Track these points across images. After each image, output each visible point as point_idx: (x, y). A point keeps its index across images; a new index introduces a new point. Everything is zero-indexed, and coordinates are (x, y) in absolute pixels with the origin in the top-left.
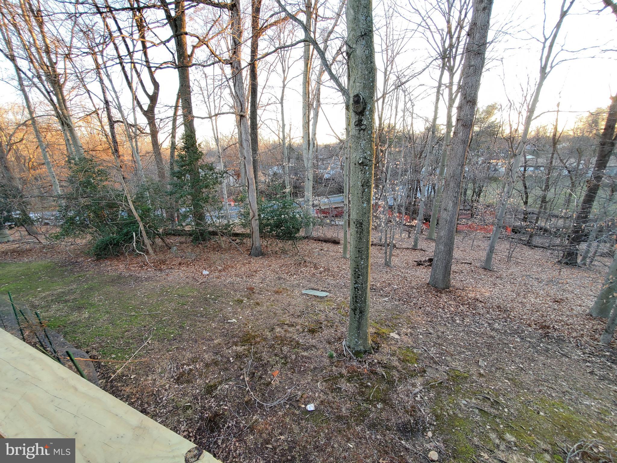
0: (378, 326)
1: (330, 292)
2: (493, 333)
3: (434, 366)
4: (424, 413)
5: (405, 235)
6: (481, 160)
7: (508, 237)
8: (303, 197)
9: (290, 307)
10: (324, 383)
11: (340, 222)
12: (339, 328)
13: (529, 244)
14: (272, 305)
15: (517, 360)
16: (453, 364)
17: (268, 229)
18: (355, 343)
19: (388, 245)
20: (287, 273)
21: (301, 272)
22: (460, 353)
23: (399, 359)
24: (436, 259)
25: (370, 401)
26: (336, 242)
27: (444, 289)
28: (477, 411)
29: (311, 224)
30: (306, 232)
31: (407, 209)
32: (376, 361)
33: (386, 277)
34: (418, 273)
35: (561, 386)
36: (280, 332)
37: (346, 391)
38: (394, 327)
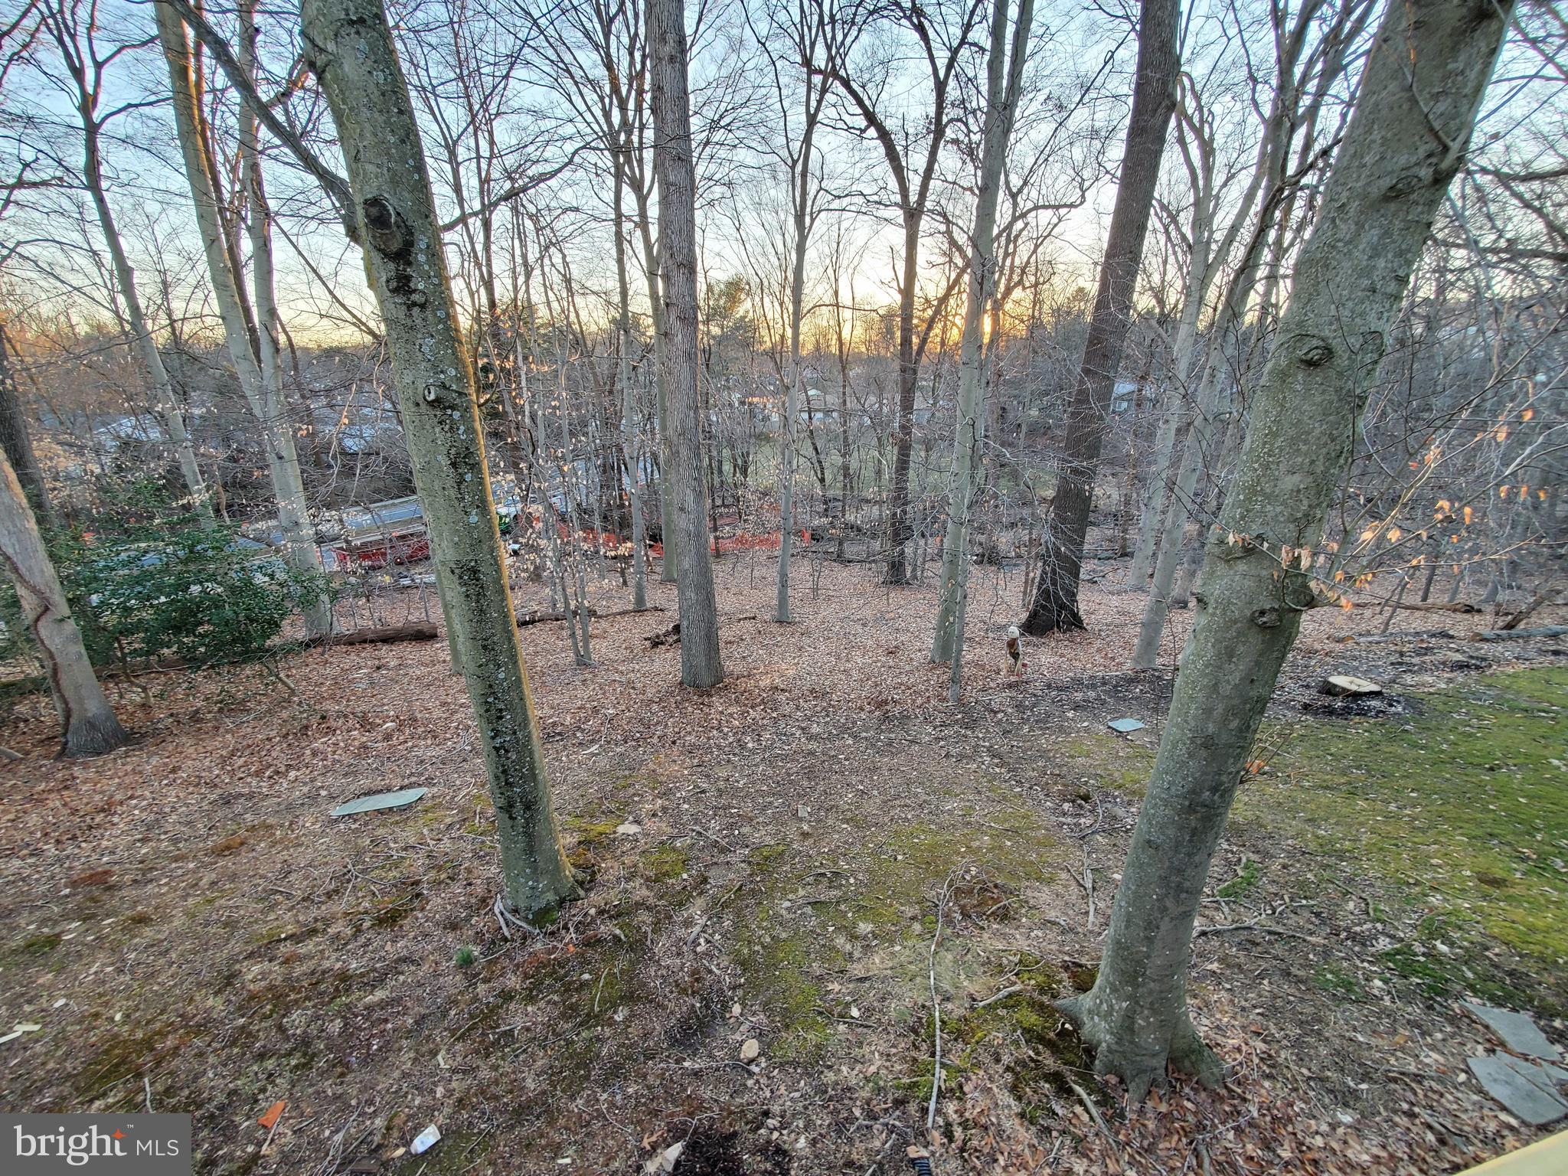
0: (583, 823)
1: (429, 782)
2: (813, 745)
3: (722, 858)
4: (717, 972)
5: (612, 582)
6: (736, 397)
7: (805, 552)
8: (272, 514)
9: (292, 877)
10: (459, 1046)
11: (423, 575)
12: (476, 873)
13: (841, 559)
14: (210, 902)
15: (854, 779)
16: (756, 838)
17: (136, 642)
18: (529, 893)
19: (575, 613)
20: (258, 774)
21: (314, 754)
22: (764, 808)
23: (648, 879)
24: (685, 623)
25: (596, 1016)
26: (424, 636)
27: (713, 686)
28: (809, 910)
29: (324, 597)
30: (311, 624)
31: (605, 517)
32: (593, 911)
33: (583, 693)
34: (657, 666)
35: (916, 795)
36: (264, 975)
37: (528, 1029)
38: (623, 810)
